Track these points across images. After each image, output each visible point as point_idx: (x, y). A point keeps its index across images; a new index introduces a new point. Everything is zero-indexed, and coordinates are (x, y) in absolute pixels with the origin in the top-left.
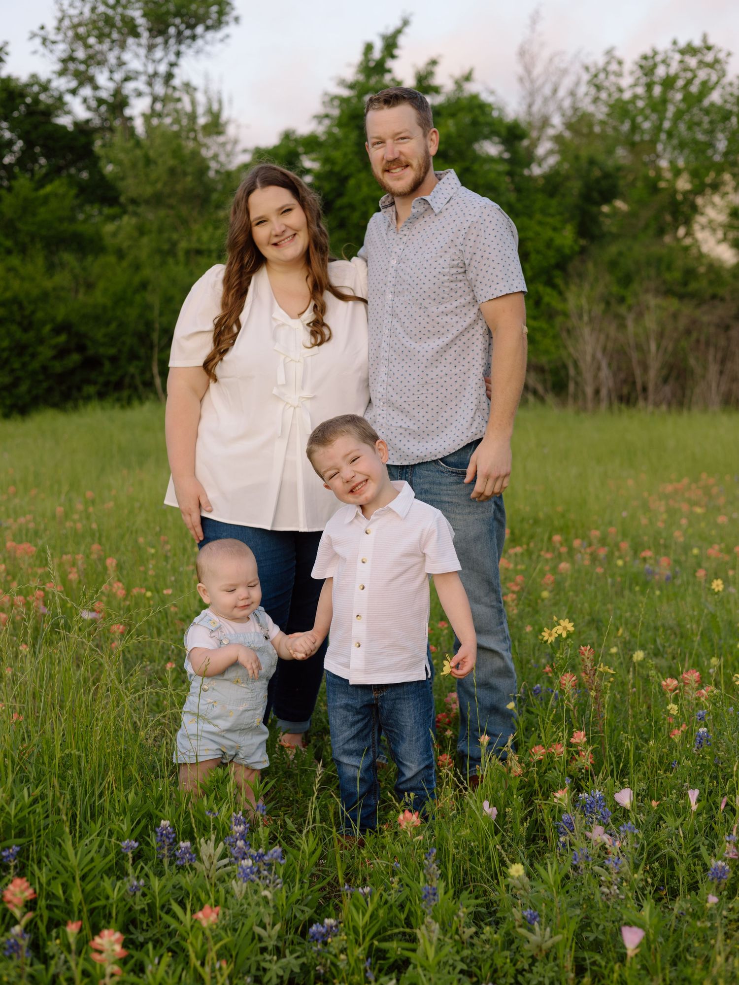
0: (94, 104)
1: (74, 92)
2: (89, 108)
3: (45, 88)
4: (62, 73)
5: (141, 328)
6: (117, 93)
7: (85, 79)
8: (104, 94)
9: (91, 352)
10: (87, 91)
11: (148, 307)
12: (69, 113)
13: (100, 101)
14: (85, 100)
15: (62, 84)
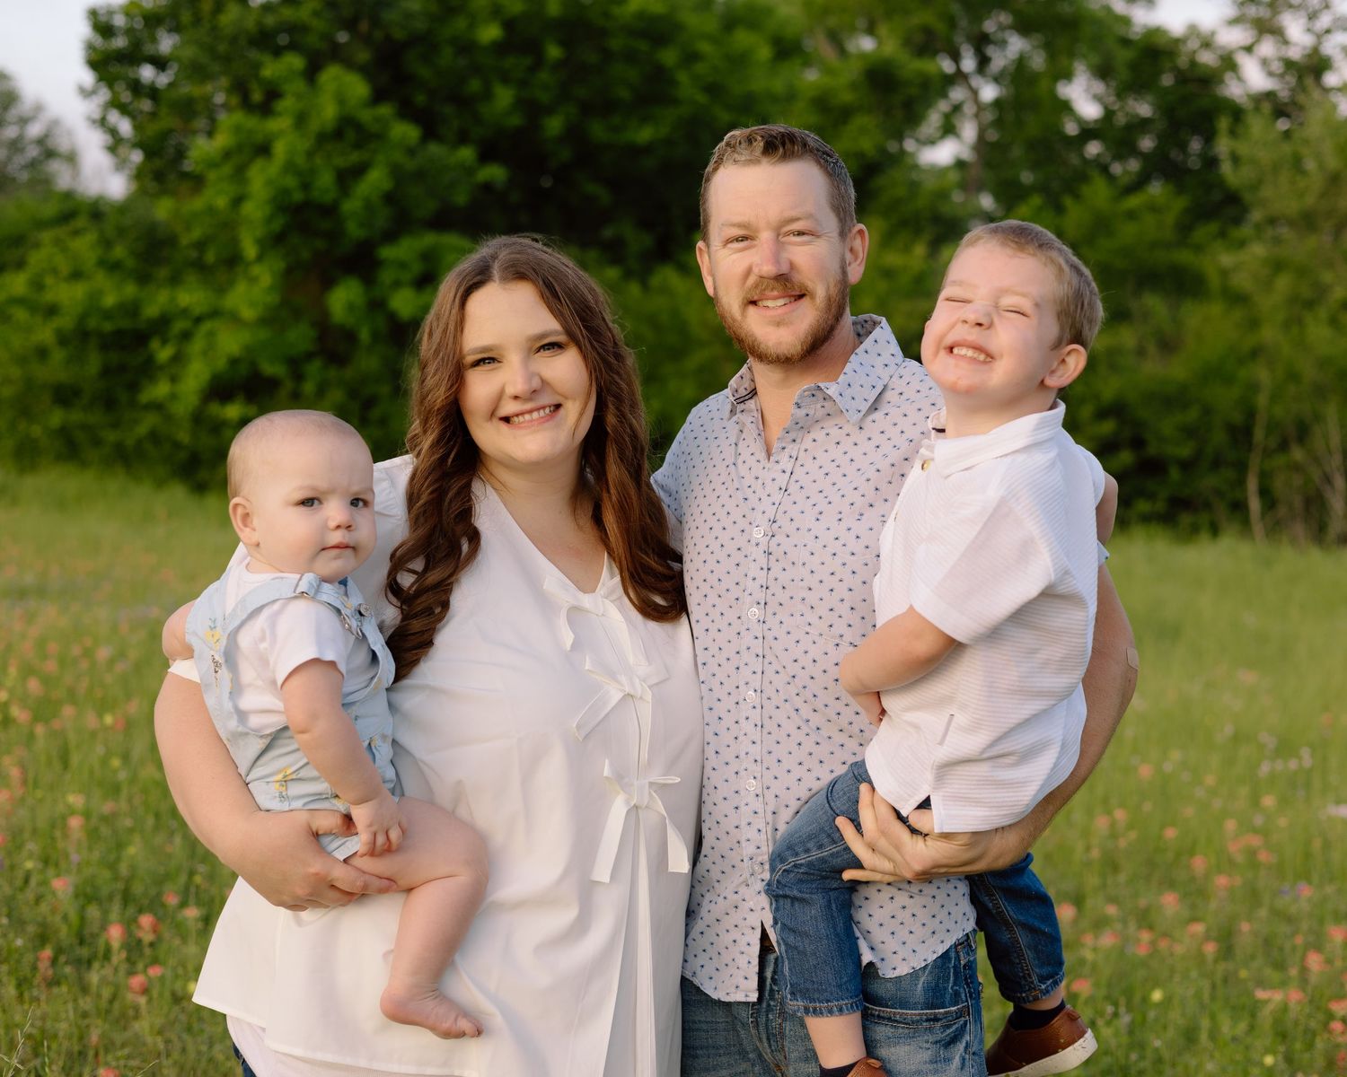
0: (1277, 67)
1: (1249, 49)
2: (1271, 74)
3: (1207, 44)
4: (1234, 22)
5: (1237, 418)
6: (1315, 51)
7: (1267, 28)
8: (1295, 54)
9: (1152, 449)
10: (1267, 48)
11: (1253, 387)
12: (1240, 79)
13: (1289, 64)
14: (1264, 62)
15: (1233, 37)
